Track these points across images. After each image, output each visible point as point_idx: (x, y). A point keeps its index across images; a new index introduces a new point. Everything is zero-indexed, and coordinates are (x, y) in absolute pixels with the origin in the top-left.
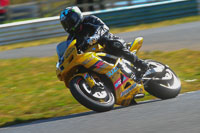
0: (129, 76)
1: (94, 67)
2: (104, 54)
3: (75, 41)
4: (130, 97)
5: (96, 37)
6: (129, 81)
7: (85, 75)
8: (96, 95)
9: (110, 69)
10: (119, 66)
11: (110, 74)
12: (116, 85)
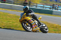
0: (37, 25)
1: (29, 21)
2: (32, 18)
3: (26, 14)
4: (36, 30)
5: (31, 14)
6: (36, 26)
7: (26, 22)
8: (27, 27)
9: (32, 22)
10: (35, 22)
11: (32, 23)
12: (33, 27)
